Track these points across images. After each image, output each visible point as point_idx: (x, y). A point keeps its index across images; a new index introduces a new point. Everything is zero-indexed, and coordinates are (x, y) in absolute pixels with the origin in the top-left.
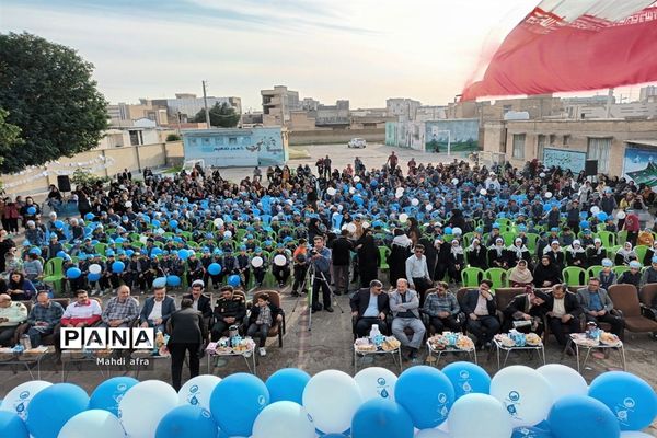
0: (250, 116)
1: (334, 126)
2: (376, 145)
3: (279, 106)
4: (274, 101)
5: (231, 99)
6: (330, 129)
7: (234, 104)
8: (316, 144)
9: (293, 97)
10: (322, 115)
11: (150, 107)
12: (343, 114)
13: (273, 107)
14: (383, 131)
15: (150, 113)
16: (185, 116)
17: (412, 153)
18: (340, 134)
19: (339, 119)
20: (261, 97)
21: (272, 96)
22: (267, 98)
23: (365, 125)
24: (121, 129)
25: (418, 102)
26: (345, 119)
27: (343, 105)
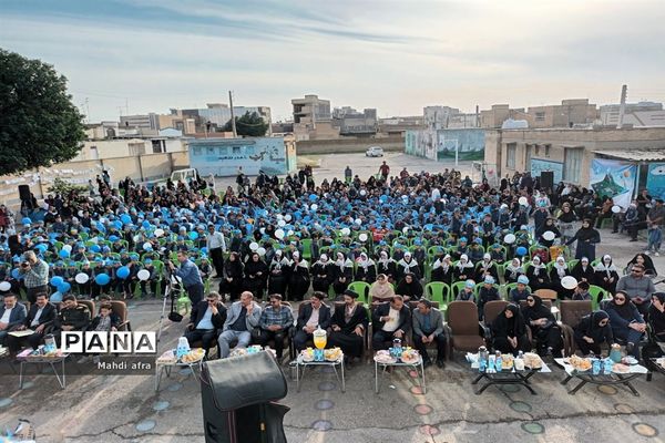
0: (282, 125)
1: (359, 135)
2: (396, 154)
3: (309, 115)
4: (304, 110)
5: (260, 109)
6: (355, 138)
7: (263, 114)
8: (337, 152)
9: (325, 106)
10: (349, 123)
11: (180, 117)
12: (370, 122)
13: (303, 116)
14: (403, 140)
15: (178, 122)
16: (215, 125)
17: (424, 162)
18: (361, 143)
19: (364, 127)
20: (292, 106)
21: (304, 105)
22: (298, 107)
23: (390, 133)
24: (143, 138)
25: (457, 110)
26: (370, 127)
27: (371, 113)
